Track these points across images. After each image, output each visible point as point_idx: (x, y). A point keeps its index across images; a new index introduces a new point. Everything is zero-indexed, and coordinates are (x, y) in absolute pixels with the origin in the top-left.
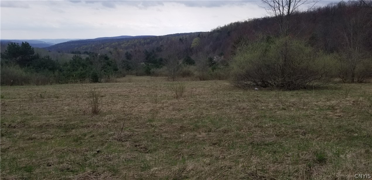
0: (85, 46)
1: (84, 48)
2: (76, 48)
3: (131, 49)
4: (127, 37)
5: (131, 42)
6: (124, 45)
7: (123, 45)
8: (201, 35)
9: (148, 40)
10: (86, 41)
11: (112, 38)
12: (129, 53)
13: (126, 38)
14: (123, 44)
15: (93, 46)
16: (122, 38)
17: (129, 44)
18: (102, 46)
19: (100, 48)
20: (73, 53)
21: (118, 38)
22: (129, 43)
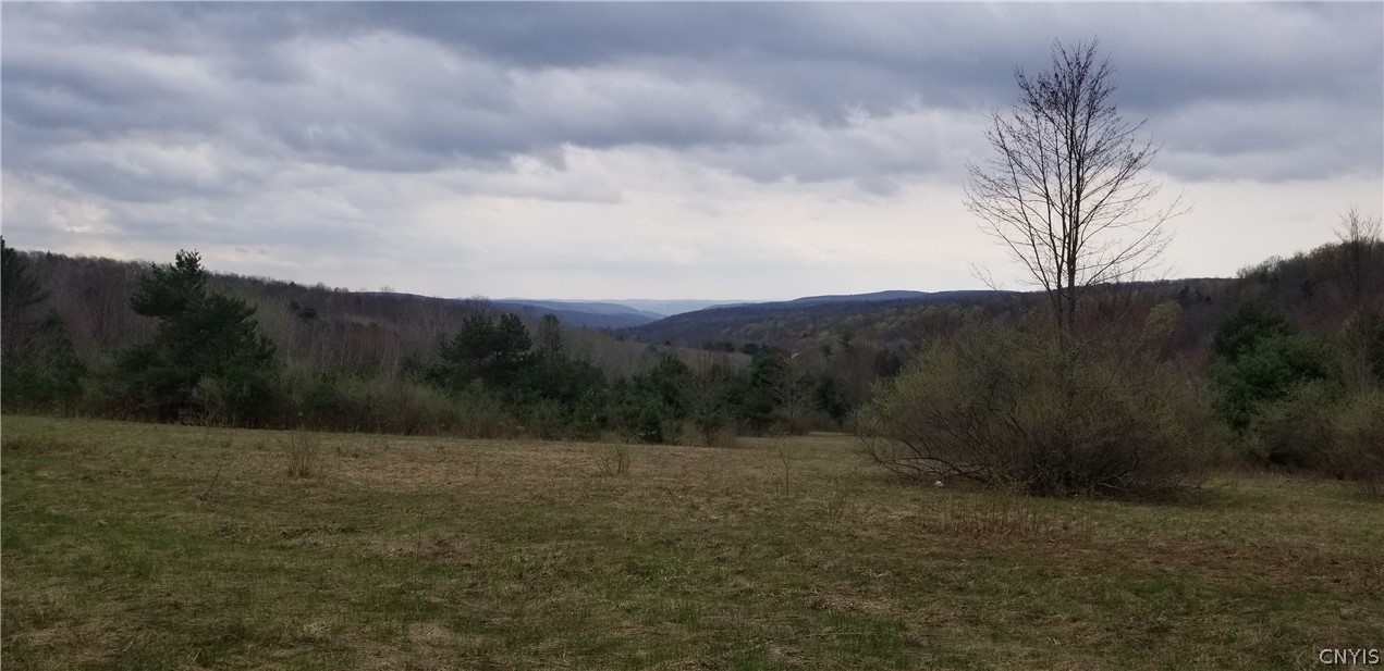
0: (755, 326)
1: (749, 333)
2: (724, 332)
3: (903, 340)
4: (904, 297)
5: (912, 315)
6: (883, 324)
7: (880, 326)
8: (1192, 290)
9: (976, 308)
10: (762, 309)
11: (851, 299)
12: (891, 352)
13: (900, 300)
14: (881, 320)
15: (781, 324)
16: (885, 298)
17: (904, 323)
18: (811, 326)
19: (802, 333)
20: (709, 347)
21: (870, 299)
22: (903, 318)
